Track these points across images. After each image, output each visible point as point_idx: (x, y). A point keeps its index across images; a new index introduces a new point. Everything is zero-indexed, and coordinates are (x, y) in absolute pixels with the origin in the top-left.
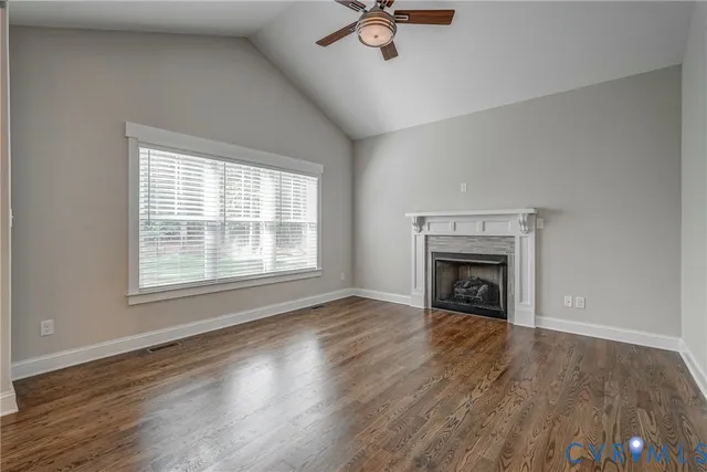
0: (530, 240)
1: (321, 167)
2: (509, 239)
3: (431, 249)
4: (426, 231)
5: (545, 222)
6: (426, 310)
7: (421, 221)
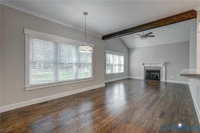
0: (164, 68)
1: (124, 54)
2: (161, 67)
3: (145, 69)
4: (144, 66)
5: (167, 65)
6: (144, 80)
7: (143, 64)
